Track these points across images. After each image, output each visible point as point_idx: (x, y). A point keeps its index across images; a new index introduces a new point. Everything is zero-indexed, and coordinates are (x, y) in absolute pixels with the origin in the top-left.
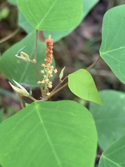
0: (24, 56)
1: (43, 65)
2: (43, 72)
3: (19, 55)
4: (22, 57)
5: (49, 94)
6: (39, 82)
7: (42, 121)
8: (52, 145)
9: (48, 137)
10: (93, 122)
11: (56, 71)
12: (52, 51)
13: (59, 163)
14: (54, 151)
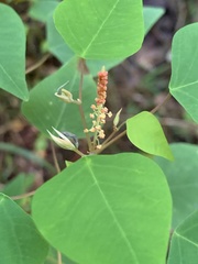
0: (66, 95)
1: (93, 106)
2: (92, 116)
3: (60, 94)
4: (63, 96)
5: (99, 147)
6: (87, 130)
7: (96, 182)
8: (112, 212)
9: (106, 202)
10: (165, 181)
11: (110, 115)
12: (106, 88)
13: (124, 235)
14: (115, 220)
